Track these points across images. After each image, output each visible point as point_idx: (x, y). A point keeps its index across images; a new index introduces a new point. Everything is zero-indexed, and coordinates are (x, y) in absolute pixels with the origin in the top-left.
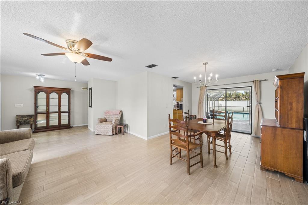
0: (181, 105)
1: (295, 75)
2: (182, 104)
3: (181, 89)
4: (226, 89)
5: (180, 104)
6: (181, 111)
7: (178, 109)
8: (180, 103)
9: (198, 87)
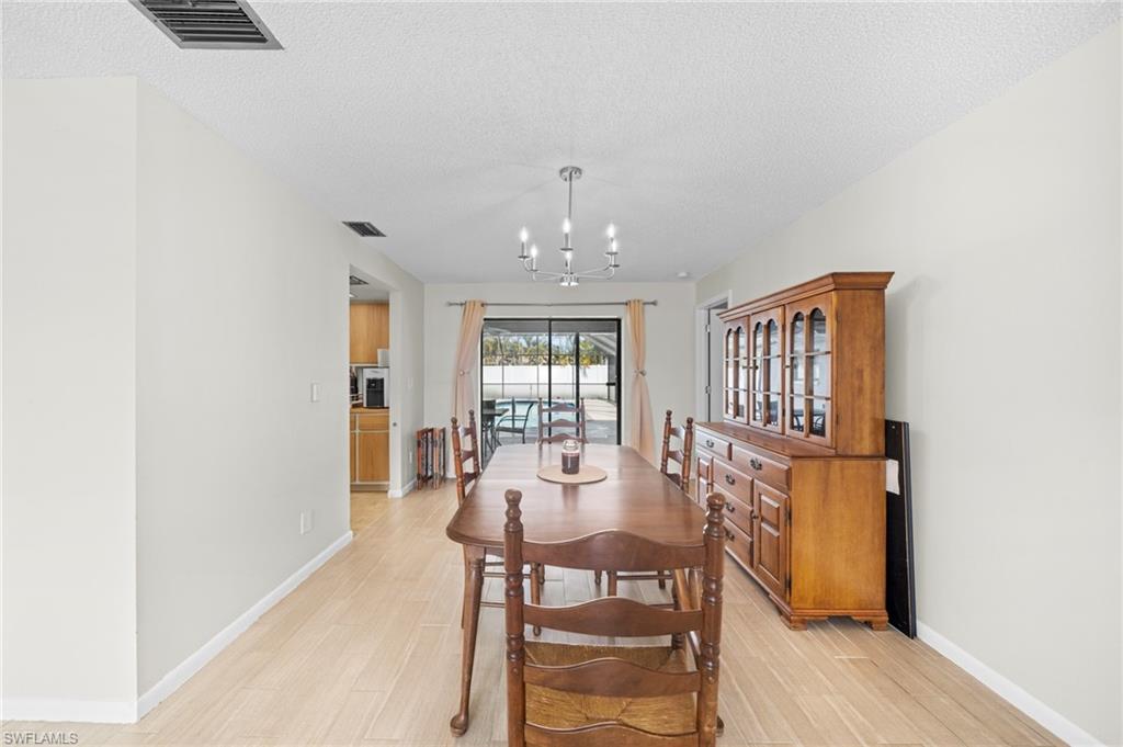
0: (376, 387)
1: (854, 279)
2: (382, 380)
3: (382, 305)
4: (551, 320)
5: (370, 382)
6: (377, 412)
7: (360, 405)
8: (368, 374)
9: (451, 304)
